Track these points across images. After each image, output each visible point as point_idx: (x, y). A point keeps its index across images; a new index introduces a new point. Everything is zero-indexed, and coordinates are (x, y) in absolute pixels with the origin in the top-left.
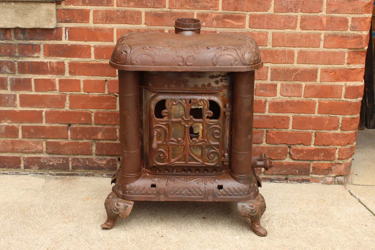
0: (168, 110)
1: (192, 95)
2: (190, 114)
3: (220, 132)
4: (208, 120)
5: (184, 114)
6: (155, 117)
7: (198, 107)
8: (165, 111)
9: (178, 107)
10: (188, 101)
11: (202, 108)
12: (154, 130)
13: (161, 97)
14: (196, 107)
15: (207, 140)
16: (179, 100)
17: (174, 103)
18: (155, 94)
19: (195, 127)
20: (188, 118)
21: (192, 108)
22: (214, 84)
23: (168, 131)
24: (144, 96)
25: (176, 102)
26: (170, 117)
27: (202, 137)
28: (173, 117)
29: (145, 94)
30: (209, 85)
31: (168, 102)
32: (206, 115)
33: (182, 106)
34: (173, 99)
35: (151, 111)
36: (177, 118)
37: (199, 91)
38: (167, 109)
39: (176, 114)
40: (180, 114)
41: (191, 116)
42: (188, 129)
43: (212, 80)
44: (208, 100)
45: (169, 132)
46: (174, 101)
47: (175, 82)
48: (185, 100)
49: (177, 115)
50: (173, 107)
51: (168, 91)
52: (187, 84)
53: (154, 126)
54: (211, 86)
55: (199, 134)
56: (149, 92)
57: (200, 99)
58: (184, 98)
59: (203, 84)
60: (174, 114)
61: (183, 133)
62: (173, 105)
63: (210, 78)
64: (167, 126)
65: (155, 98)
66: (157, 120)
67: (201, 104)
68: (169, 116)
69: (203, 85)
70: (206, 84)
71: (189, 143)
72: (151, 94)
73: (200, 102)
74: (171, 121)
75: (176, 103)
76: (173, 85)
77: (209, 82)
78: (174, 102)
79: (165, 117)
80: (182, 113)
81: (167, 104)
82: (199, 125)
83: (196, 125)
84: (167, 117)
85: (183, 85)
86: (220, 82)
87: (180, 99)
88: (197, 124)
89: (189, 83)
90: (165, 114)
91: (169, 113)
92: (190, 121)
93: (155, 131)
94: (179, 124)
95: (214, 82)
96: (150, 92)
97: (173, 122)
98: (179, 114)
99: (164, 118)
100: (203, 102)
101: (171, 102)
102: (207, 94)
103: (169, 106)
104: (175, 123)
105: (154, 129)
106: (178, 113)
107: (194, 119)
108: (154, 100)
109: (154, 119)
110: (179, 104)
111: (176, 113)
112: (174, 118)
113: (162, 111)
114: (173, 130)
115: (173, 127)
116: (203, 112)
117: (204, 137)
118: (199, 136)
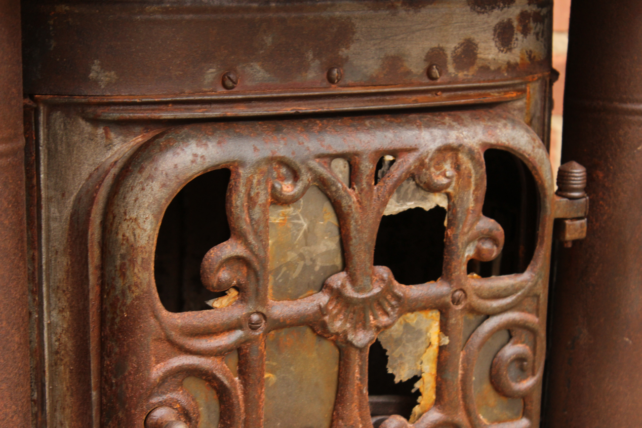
0: (247, 244)
1: (386, 127)
2: (377, 261)
3: (534, 350)
4: (474, 282)
5: (338, 262)
6: (159, 305)
7: (424, 199)
8: (229, 249)
9: (305, 215)
10: (367, 167)
11: (444, 204)
12: (155, 400)
13: (200, 151)
14: (411, 205)
15: (469, 412)
16: (314, 164)
17: (287, 188)
18: (139, 140)
19: (398, 342)
20: (363, 281)
21: (384, 216)
22: (493, 44)
23: (241, 397)
24: (48, 166)
25: (295, 175)
26: (257, 291)
27: (439, 401)
28: (270, 291)
29: (51, 155)
30: (468, 52)
31: (249, 181)
32: (469, 252)
33: (327, 207)
34: (283, 162)
35: (133, 262)
36: (294, 298)
37: (414, 97)
38: (242, 237)
39: (291, 265)
40: (313, 261)
41: (384, 271)
42: (361, 359)
43: (482, 16)
44: (484, 145)
45: (246, 401)
46: (283, 170)
47: (269, 40)
48: (351, 159)
49: (295, 275)
50: (276, 216)
51: (231, 111)
52: (343, 52)
53: (157, 371)
54: (479, 63)
55: (417, 385)
56: (87, 127)
57: (439, 143)
58: (340, 150)
59: (433, 49)
60: (277, 271)
61: (328, 394)
62: (278, 200)
63: (473, 9)
64: (234, 359)
65: (152, 159)
66: (175, 327)
67: (445, 181)
68: (251, 287)
69: (435, 58)
70: (451, 46)
72: (109, 146)
73: (438, 165)
74: (264, 316)
75: (300, 185)
76: (257, 66)
77: (468, 33)
78: (283, 179)
79: (223, 294)
80: (328, 252)
81: (238, 200)
82: (423, 327)
83: (407, 326)
84: (233, 293)
85: (317, 62)
86: (520, 36)
87: (321, 156)
88: (412, 318)
89: (352, 47)
90: (224, 275)
91: (256, 264)
92: (378, 302)
93: (161, 404)
94: (309, 331)
95: (490, 35)
96: (101, 131)
97: (279, 325)
98: (309, 263)
99: (216, 303)
100: (457, 167)
101: (267, 182)
102: (466, 115)
103: (257, 213)
104: (283, 332)
105: (151, 396)
106: (302, 257)
107: (401, 289)
108: (151, 178)
109: (153, 321)
110: (314, 194)
111: (292, 256)
112: (282, 295)
113: (208, 254)
114: (270, 385)
115: (274, 364)
116: (449, 232)
117: (446, 398)
118: (420, 399)
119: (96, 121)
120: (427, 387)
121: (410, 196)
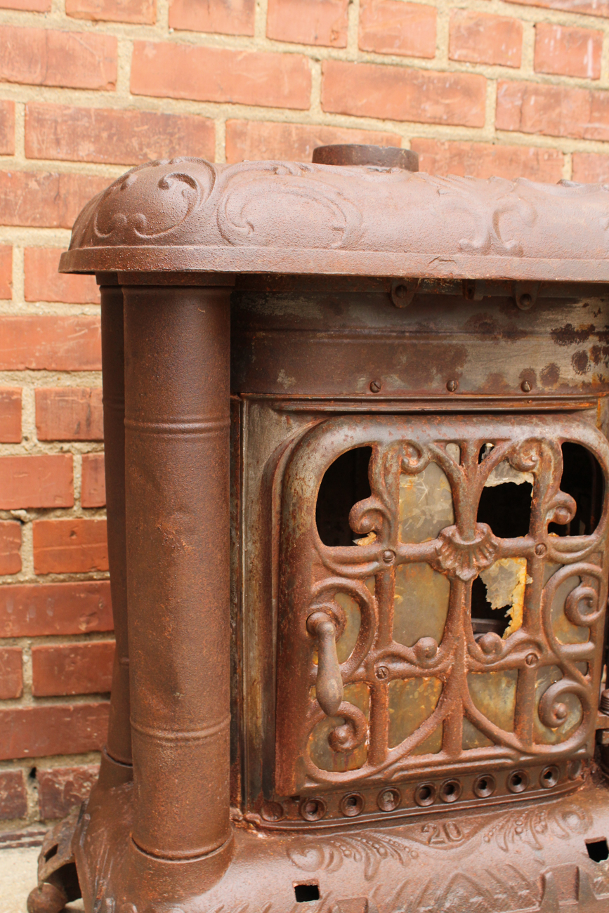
0: (383, 501)
1: (488, 423)
2: (480, 519)
3: (598, 592)
4: (553, 539)
5: (451, 518)
6: (319, 540)
7: (515, 476)
8: (369, 503)
9: (427, 483)
10: (473, 451)
11: (531, 480)
12: (314, 607)
13: (350, 433)
14: (506, 480)
15: (547, 634)
16: (433, 446)
17: (413, 463)
18: (310, 425)
19: (495, 579)
20: (468, 532)
21: (485, 487)
22: (571, 368)
23: (376, 610)
24: (249, 442)
25: (419, 454)
26: (390, 535)
27: (525, 624)
28: (400, 536)
29: (250, 435)
30: (552, 373)
31: (385, 456)
32: (549, 517)
33: (443, 478)
34: (410, 444)
35: (300, 508)
36: (417, 542)
37: (511, 404)
38: (379, 496)
39: (416, 519)
40: (432, 516)
41: (485, 527)
42: (466, 589)
43: (563, 348)
44: (561, 439)
45: (380, 613)
46: (411, 450)
47: (404, 359)
48: (461, 444)
49: (418, 526)
50: (405, 482)
51: (374, 408)
52: (459, 369)
53: (315, 587)
54: (561, 381)
55: (509, 612)
56: (274, 415)
57: (527, 436)
58: (452, 437)
59: (525, 370)
60: (405, 522)
61: (442, 614)
62: (406, 471)
63: (556, 342)
64: (372, 583)
65: (316, 437)
66: (329, 557)
67: (531, 464)
68: (385, 532)
69: (527, 378)
70: (540, 368)
71: (471, 660)
72: (289, 429)
73: (526, 452)
74: (395, 553)
75: (422, 461)
76: (395, 377)
77: (553, 359)
78: (410, 456)
79: (365, 536)
80: (443, 511)
81: (377, 469)
82: (514, 569)
83: (501, 568)
84: (373, 536)
85: (439, 376)
86: (592, 364)
87: (438, 441)
88: (506, 562)
89: (465, 366)
90: (366, 522)
91: (389, 515)
92: (479, 548)
93: (318, 610)
94: (428, 567)
95: (569, 361)
96: (284, 418)
97: (406, 561)
98: (429, 518)
99: (360, 542)
100: (541, 454)
101: (398, 457)
102: (549, 418)
103: (390, 479)
104: (409, 566)
105: (311, 603)
106: (424, 513)
107: (496, 540)
108: (315, 450)
109: (313, 551)
110: (433, 468)
111: (416, 512)
112: (408, 539)
113: (354, 506)
114: (398, 603)
115: (402, 588)
116: (534, 501)
117: (530, 623)
118: (510, 623)
119: (280, 412)
120: (516, 614)
121: (505, 473)
